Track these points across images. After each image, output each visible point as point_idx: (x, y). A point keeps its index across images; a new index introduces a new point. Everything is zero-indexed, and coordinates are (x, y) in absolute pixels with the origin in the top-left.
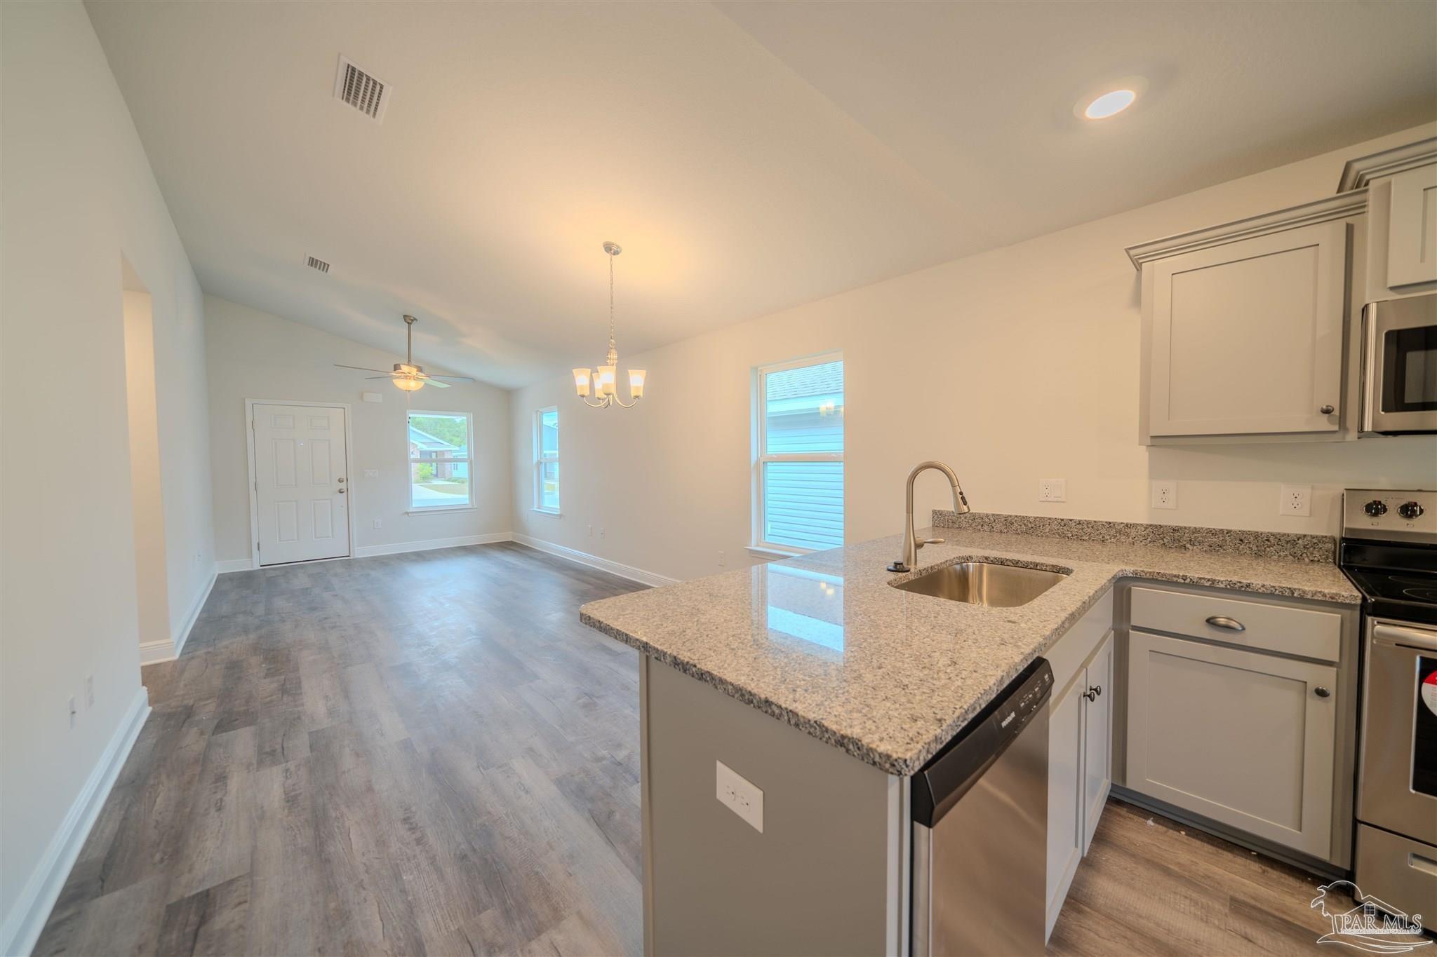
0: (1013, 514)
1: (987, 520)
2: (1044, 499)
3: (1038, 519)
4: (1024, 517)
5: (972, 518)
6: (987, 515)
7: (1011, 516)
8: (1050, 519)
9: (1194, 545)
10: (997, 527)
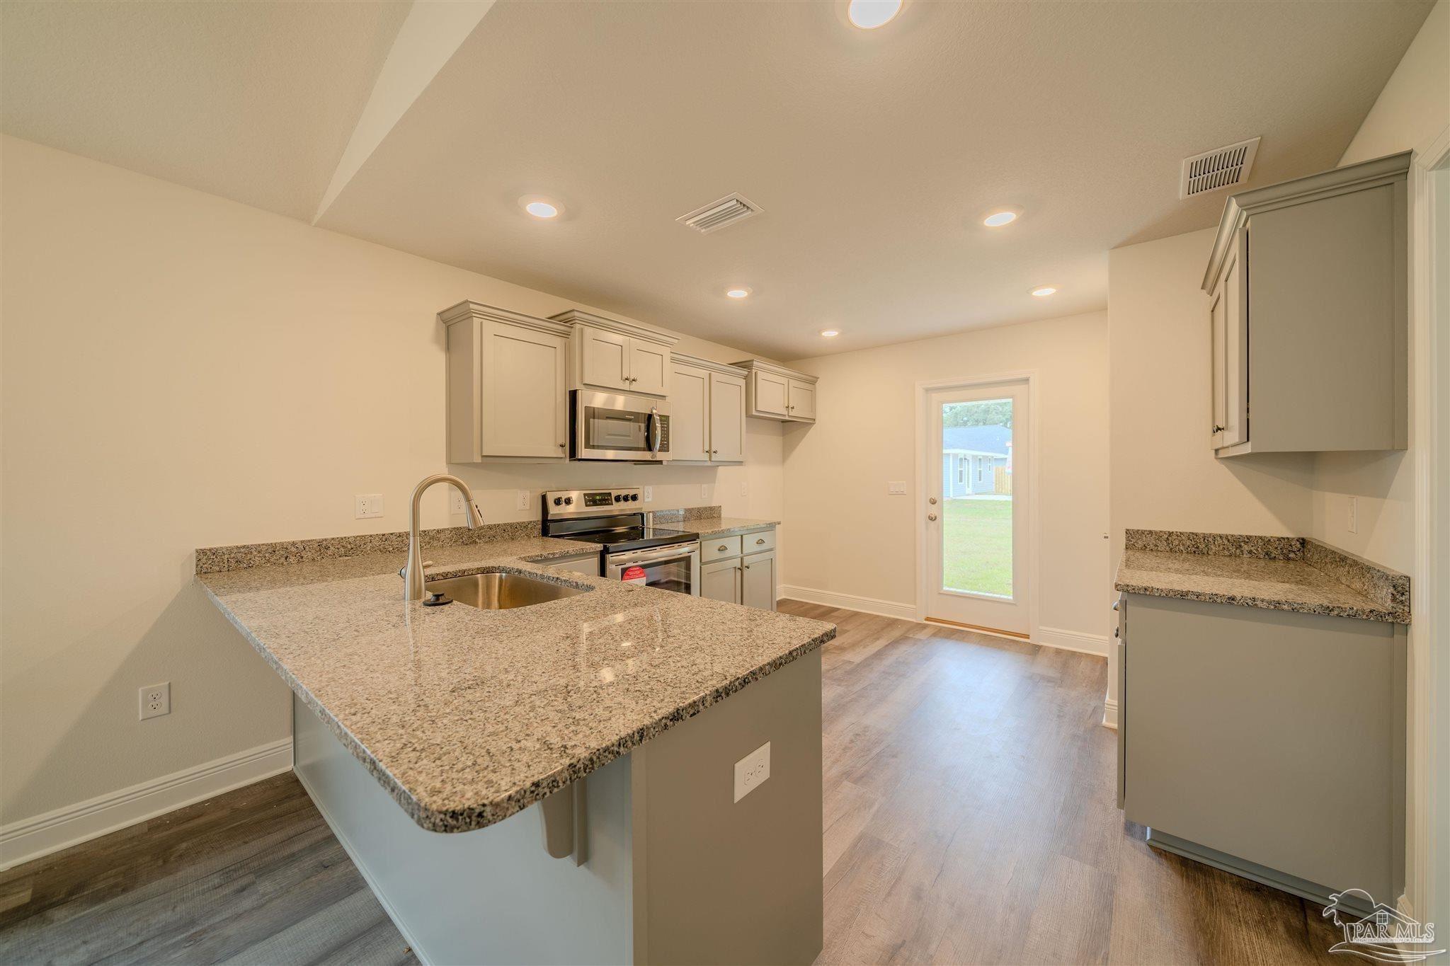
0: (329, 537)
1: (294, 549)
2: (362, 516)
3: (358, 538)
4: (342, 539)
5: (270, 550)
6: (294, 544)
7: (326, 540)
8: (371, 536)
9: (480, 539)
10: (307, 555)
